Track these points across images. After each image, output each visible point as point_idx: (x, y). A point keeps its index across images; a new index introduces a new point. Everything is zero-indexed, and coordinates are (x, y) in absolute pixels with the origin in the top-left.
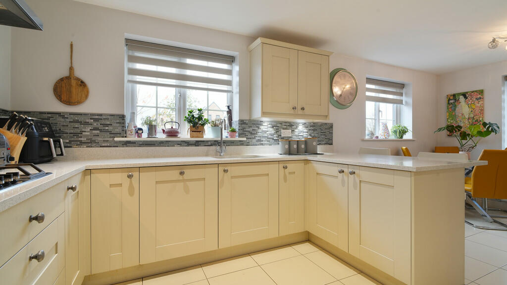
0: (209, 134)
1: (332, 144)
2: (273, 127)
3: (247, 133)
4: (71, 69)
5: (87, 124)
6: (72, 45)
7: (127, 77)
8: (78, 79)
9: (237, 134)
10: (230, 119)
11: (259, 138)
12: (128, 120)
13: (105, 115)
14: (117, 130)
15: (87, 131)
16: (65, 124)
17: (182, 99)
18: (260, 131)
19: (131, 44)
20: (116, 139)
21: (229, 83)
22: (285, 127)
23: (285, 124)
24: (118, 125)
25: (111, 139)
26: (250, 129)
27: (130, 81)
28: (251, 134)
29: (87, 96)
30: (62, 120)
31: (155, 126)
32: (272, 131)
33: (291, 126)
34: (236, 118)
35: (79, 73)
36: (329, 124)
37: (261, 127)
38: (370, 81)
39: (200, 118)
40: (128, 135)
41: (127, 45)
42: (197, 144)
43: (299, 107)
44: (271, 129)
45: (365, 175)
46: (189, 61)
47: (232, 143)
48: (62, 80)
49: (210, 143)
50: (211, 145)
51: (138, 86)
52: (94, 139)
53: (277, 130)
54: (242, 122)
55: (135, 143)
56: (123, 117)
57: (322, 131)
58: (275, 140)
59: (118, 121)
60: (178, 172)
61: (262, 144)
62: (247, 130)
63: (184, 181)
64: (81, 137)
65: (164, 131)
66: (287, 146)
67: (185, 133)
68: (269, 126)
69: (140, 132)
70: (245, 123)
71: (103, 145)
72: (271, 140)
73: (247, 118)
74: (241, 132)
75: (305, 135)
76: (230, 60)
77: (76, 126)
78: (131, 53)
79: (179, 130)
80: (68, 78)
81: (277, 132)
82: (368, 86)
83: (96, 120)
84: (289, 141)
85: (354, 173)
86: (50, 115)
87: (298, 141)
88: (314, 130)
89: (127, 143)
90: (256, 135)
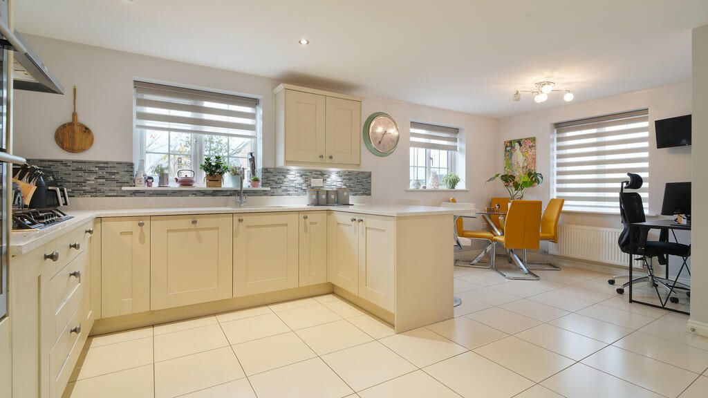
0: (228, 182)
1: (370, 195)
2: (301, 176)
3: (272, 183)
4: (74, 114)
5: (91, 172)
6: (75, 90)
7: (136, 122)
8: (82, 125)
9: (260, 184)
10: (253, 167)
11: (285, 188)
12: (136, 168)
13: (112, 163)
14: (125, 179)
15: (92, 181)
16: (67, 172)
17: (198, 145)
18: (285, 180)
20: (123, 188)
21: (252, 128)
22: (316, 176)
23: (315, 173)
24: (126, 173)
25: (118, 188)
26: (276, 178)
27: (138, 126)
28: (276, 183)
29: (91, 144)
30: (64, 168)
31: (167, 174)
32: (300, 180)
33: (322, 175)
34: (259, 166)
35: (83, 119)
36: (366, 172)
37: (288, 176)
38: (415, 125)
39: (218, 166)
40: (136, 184)
41: (135, 87)
42: (214, 193)
43: (328, 156)
44: (299, 178)
45: (369, 222)
47: (255, 193)
48: (64, 126)
49: (228, 193)
50: (231, 195)
51: (148, 132)
52: (99, 188)
53: (306, 179)
54: (266, 171)
55: (144, 192)
56: (131, 165)
57: (359, 181)
58: (305, 190)
59: (126, 170)
60: (190, 221)
61: (289, 194)
62: (271, 179)
63: (196, 229)
64: (85, 186)
65: (177, 179)
66: (314, 197)
67: (201, 182)
68: (297, 175)
69: (151, 181)
70: (269, 172)
71: (110, 194)
72: (300, 190)
73: (273, 166)
74: (265, 181)
75: (339, 184)
76: (253, 102)
77: (80, 174)
79: (194, 179)
80: (71, 124)
81: (306, 181)
82: (412, 130)
83: (101, 168)
84: (317, 191)
85: (362, 220)
86: (50, 163)
87: (327, 191)
88: (349, 179)
89: (135, 193)
90: (282, 185)
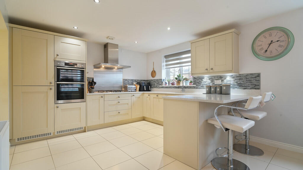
2: (210, 79)
3: (196, 83)
4: (153, 68)
5: (156, 82)
6: (154, 62)
8: (154, 71)
9: (192, 84)
11: (202, 85)
13: (159, 79)
14: (160, 84)
15: (156, 84)
18: (203, 81)
19: (166, 57)
20: (160, 86)
22: (217, 79)
23: (217, 77)
26: (198, 81)
28: (199, 83)
29: (156, 75)
30: (152, 81)
32: (209, 81)
33: (221, 78)
35: (155, 69)
37: (203, 80)
40: (163, 85)
42: (179, 87)
44: (209, 80)
46: (184, 56)
47: (190, 87)
52: (157, 86)
53: (212, 81)
57: (248, 80)
59: (161, 81)
62: (196, 81)
64: (155, 86)
65: (171, 83)
67: (175, 84)
68: (208, 79)
69: (166, 84)
70: (195, 79)
73: (197, 76)
74: (194, 82)
75: (232, 83)
77: (154, 83)
78: (167, 59)
81: (212, 82)
84: (210, 87)
88: (240, 79)
89: (162, 87)
90: (201, 84)
